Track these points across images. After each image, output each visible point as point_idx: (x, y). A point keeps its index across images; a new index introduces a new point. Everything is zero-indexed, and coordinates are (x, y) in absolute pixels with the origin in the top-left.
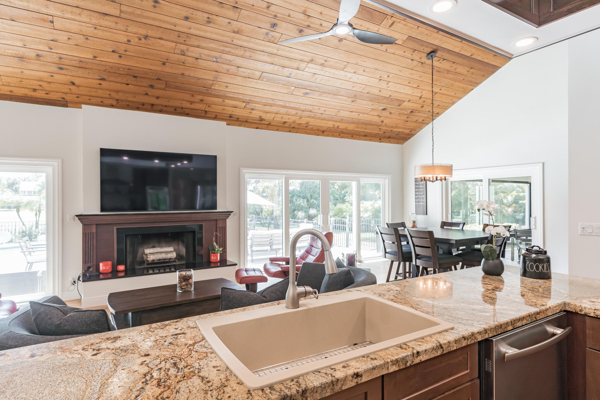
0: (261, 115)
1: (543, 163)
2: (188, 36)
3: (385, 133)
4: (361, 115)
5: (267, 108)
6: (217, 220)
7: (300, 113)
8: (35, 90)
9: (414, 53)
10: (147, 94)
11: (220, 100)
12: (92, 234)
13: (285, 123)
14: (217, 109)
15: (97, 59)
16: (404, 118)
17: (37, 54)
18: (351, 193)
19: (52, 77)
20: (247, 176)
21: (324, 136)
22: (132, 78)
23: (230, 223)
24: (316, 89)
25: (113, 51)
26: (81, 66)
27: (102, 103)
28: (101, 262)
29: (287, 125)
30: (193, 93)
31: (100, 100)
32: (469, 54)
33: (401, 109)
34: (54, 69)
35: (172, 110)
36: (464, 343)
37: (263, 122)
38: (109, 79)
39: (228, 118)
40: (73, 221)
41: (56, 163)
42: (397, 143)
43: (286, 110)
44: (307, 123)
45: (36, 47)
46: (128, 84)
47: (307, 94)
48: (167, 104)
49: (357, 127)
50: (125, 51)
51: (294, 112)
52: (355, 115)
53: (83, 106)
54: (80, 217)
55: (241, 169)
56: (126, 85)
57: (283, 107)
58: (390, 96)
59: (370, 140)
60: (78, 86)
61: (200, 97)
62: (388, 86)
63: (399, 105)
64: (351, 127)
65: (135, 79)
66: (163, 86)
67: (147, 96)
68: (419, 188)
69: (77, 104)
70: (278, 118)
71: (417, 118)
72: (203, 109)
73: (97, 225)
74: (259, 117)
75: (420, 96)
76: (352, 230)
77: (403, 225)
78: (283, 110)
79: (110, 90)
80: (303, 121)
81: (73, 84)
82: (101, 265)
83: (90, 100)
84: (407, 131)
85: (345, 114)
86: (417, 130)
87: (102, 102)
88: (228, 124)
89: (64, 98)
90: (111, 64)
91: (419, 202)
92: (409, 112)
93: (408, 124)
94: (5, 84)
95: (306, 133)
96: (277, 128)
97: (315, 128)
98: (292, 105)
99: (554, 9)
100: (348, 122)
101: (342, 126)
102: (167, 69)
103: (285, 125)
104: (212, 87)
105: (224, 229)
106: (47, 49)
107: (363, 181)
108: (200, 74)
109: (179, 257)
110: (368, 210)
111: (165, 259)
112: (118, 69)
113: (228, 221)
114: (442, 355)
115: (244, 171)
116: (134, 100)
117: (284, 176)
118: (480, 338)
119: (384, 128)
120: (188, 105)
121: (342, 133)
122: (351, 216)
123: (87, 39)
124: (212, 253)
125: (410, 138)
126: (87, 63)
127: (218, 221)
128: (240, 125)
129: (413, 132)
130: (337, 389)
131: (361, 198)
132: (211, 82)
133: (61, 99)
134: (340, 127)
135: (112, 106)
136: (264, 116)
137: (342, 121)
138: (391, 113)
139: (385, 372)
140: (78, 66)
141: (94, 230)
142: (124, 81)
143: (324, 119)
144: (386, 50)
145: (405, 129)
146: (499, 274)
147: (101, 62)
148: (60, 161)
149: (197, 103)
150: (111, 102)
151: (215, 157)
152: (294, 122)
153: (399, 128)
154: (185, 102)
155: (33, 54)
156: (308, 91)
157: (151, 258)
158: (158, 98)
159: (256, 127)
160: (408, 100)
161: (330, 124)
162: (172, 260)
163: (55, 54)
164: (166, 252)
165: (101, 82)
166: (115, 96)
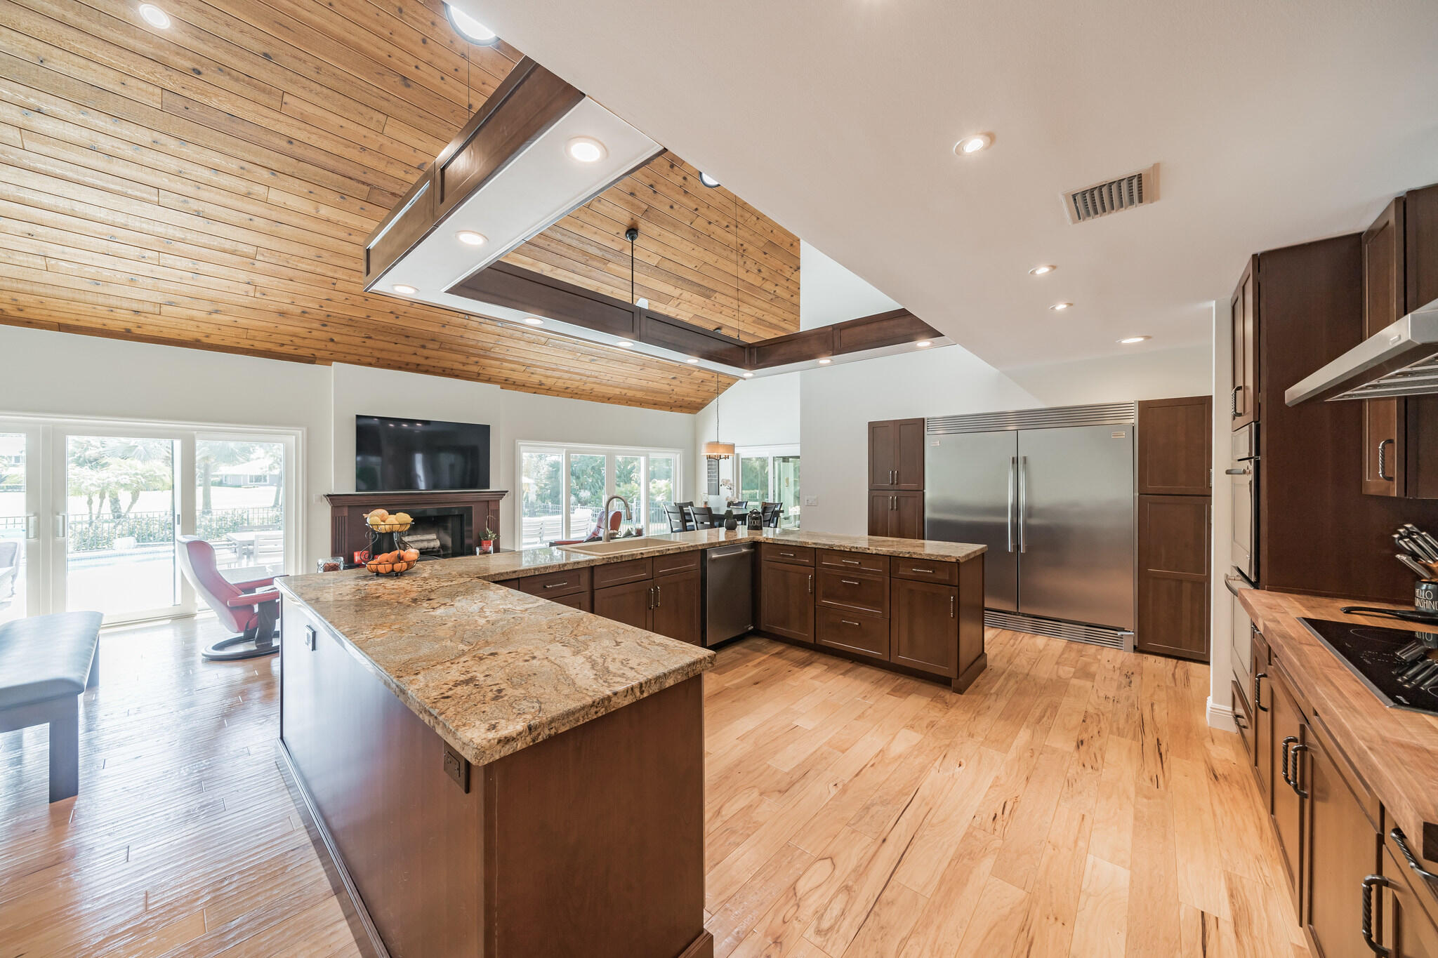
0: (542, 380)
3: (676, 401)
4: (650, 382)
5: (549, 373)
6: (488, 501)
7: (585, 378)
8: (283, 345)
10: (415, 354)
11: (498, 363)
12: (343, 518)
13: (567, 388)
14: (493, 372)
16: (696, 387)
17: (303, 310)
18: (639, 470)
19: (310, 333)
20: (522, 449)
21: (609, 403)
22: (403, 338)
23: (504, 505)
24: (604, 356)
25: (391, 312)
26: (349, 324)
28: (356, 551)
29: (569, 391)
30: (468, 355)
31: (357, 357)
32: (752, 332)
33: (691, 379)
34: (316, 325)
35: (440, 371)
36: (692, 549)
37: (543, 387)
38: (377, 338)
39: (504, 381)
40: (320, 503)
41: (300, 432)
42: (690, 413)
43: (570, 375)
44: (592, 389)
45: (302, 304)
46: (396, 344)
47: (593, 360)
48: (436, 364)
50: (405, 313)
51: (578, 377)
52: (644, 383)
53: (333, 363)
54: (331, 497)
55: (517, 441)
56: (394, 344)
57: (567, 372)
59: (661, 409)
60: (337, 343)
61: (476, 359)
63: (689, 375)
64: (639, 395)
65: (407, 339)
66: (437, 347)
67: (415, 356)
68: (711, 465)
69: (327, 361)
70: (560, 384)
71: (708, 388)
73: (349, 506)
74: (539, 381)
76: (639, 521)
77: (691, 504)
78: (566, 375)
79: (373, 349)
80: (588, 387)
81: (332, 340)
82: (356, 554)
83: (345, 357)
84: (700, 401)
85: (633, 381)
86: (710, 400)
88: (502, 388)
89: (314, 355)
90: (383, 324)
91: (711, 480)
92: (700, 381)
93: (700, 393)
95: (590, 399)
96: (557, 393)
97: (600, 395)
98: (577, 371)
99: (757, 363)
100: (637, 390)
101: (630, 393)
102: (446, 331)
103: (567, 390)
104: (492, 350)
105: (497, 512)
106: (317, 307)
107: (652, 456)
108: (481, 337)
109: (443, 547)
110: (661, 493)
111: (427, 548)
112: (391, 329)
113: (502, 503)
114: (680, 553)
115: (519, 443)
116: (399, 359)
117: (565, 450)
118: (700, 548)
119: (675, 397)
120: (461, 367)
122: (638, 499)
123: (367, 300)
124: (485, 540)
125: (703, 408)
126: (357, 322)
127: (490, 503)
128: (516, 389)
129: (705, 402)
130: (634, 558)
131: (651, 476)
132: (491, 345)
133: (310, 355)
134: (628, 394)
135: (370, 365)
136: (544, 380)
137: (629, 388)
138: (681, 382)
139: (653, 555)
140: (346, 323)
141: (345, 514)
142: (393, 340)
143: (611, 386)
145: (697, 398)
146: (734, 529)
147: (372, 321)
148: (305, 429)
149: (471, 364)
150: (369, 360)
151: (488, 427)
152: (577, 388)
153: (691, 397)
154: (457, 364)
155: (299, 311)
156: (596, 358)
158: (427, 358)
161: (617, 391)
162: (435, 550)
163: (324, 312)
164: (429, 541)
165: (366, 340)
166: (377, 354)
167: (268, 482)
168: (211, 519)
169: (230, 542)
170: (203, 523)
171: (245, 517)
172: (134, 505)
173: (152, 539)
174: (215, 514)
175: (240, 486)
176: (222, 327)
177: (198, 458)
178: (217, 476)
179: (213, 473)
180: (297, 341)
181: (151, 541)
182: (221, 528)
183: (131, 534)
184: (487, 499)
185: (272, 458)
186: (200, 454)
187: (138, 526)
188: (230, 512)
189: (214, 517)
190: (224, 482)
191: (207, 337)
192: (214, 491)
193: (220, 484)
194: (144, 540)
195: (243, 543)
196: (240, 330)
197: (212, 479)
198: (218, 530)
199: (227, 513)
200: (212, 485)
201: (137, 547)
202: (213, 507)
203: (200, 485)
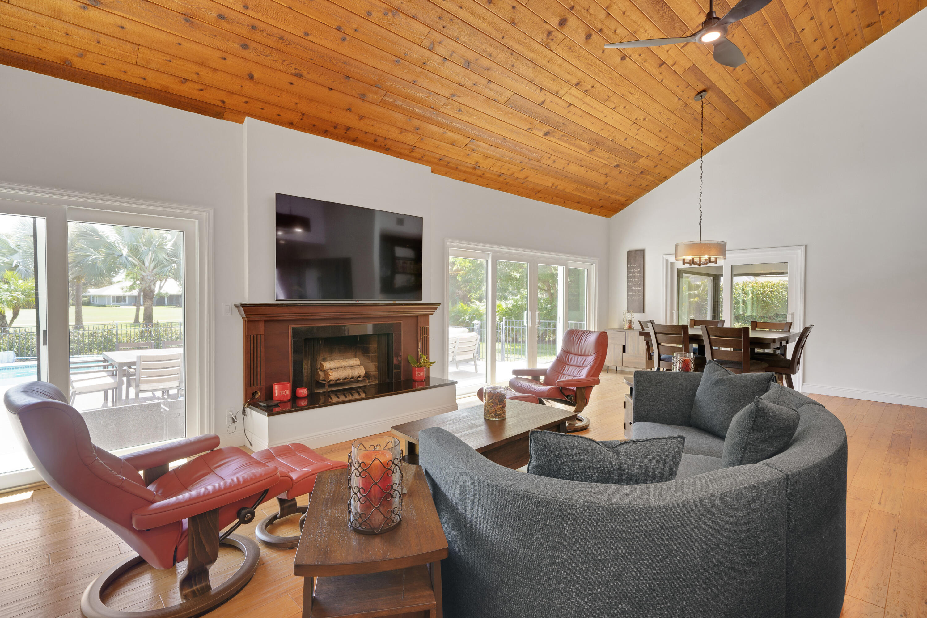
0: (479, 161)
1: (806, 246)
2: (451, 20)
3: (601, 199)
4: (590, 171)
5: (491, 151)
6: (417, 317)
7: (525, 161)
8: (185, 81)
9: (687, 89)
10: (349, 109)
11: (441, 131)
12: (259, 336)
13: (501, 175)
14: (431, 145)
15: (309, 38)
16: (631, 180)
17: (220, 13)
19: (223, 61)
21: (534, 198)
22: (342, 80)
24: (562, 128)
25: (338, 29)
26: (278, 46)
27: (278, 117)
28: (275, 383)
29: (501, 178)
30: (411, 116)
31: (277, 111)
33: (633, 168)
34: (234, 46)
35: (371, 140)
37: (476, 172)
38: (308, 77)
39: (437, 161)
40: (230, 315)
41: (205, 215)
44: (523, 178)
46: (331, 89)
47: (547, 133)
49: (577, 189)
50: (356, 30)
51: (519, 159)
52: (581, 172)
53: (247, 119)
55: (446, 240)
56: (327, 90)
57: (511, 151)
58: (632, 148)
60: (257, 83)
62: (637, 132)
63: (634, 162)
65: (346, 81)
66: (378, 99)
67: (348, 113)
68: (634, 277)
69: (239, 115)
70: (497, 167)
72: (412, 144)
73: (266, 321)
74: (475, 163)
75: (660, 151)
78: (508, 156)
79: (300, 96)
81: (251, 77)
83: (262, 109)
85: (573, 169)
87: (279, 115)
88: (433, 171)
89: (223, 102)
90: (322, 50)
91: (633, 295)
92: (639, 172)
94: (140, 62)
98: (522, 149)
101: (561, 186)
102: (398, 71)
104: (441, 110)
105: (427, 331)
106: (240, 8)
108: (436, 86)
109: (369, 374)
111: (351, 378)
112: (331, 61)
115: (449, 243)
116: (327, 117)
117: (491, 254)
119: (603, 193)
120: (396, 135)
121: (556, 197)
124: (416, 367)
125: (621, 210)
126: (289, 43)
127: (419, 318)
129: (628, 201)
132: (444, 101)
133: (219, 103)
135: (291, 125)
136: (482, 162)
138: (620, 172)
140: (274, 46)
141: (262, 331)
142: (329, 82)
144: (662, 80)
147: (311, 43)
148: (211, 212)
149: (410, 132)
150: (295, 118)
151: (421, 221)
152: (512, 175)
154: (394, 129)
156: (551, 130)
157: (334, 376)
158: (361, 117)
159: (464, 178)
160: (646, 156)
162: (360, 379)
163: (249, 19)
164: (351, 367)
165: (295, 80)
166: (304, 107)
167: (127, 302)
168: (83, 334)
169: (106, 364)
170: (76, 338)
171: (114, 332)
172: (15, 320)
173: (30, 353)
174: (87, 329)
175: (104, 306)
176: (103, 39)
177: (70, 278)
178: (86, 297)
179: (83, 294)
180: (207, 76)
181: (29, 356)
182: (92, 343)
183: (10, 348)
184: (417, 314)
185: (132, 280)
186: (72, 274)
187: (17, 340)
188: (101, 328)
189: (86, 333)
190: (92, 302)
191: (81, 56)
192: (85, 310)
193: (88, 304)
194: (22, 354)
195: (122, 364)
196: (129, 47)
197: (83, 299)
198: (90, 345)
199: (99, 329)
200: (83, 305)
201: (16, 361)
202: (84, 323)
203: (73, 305)
